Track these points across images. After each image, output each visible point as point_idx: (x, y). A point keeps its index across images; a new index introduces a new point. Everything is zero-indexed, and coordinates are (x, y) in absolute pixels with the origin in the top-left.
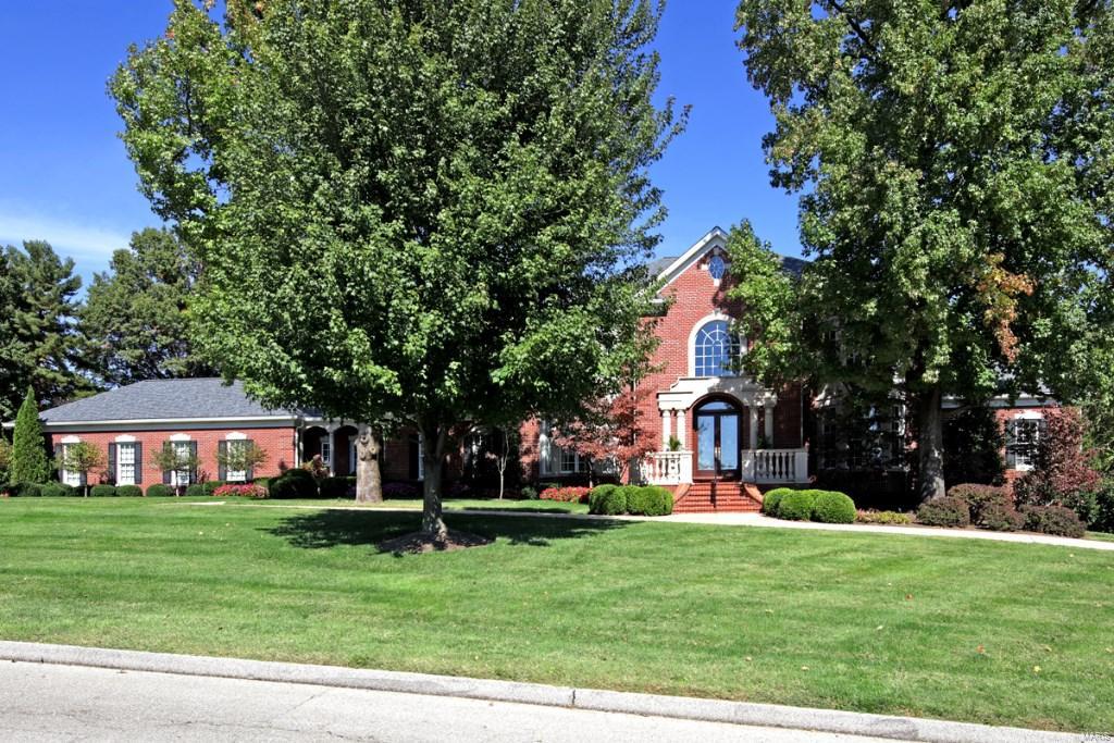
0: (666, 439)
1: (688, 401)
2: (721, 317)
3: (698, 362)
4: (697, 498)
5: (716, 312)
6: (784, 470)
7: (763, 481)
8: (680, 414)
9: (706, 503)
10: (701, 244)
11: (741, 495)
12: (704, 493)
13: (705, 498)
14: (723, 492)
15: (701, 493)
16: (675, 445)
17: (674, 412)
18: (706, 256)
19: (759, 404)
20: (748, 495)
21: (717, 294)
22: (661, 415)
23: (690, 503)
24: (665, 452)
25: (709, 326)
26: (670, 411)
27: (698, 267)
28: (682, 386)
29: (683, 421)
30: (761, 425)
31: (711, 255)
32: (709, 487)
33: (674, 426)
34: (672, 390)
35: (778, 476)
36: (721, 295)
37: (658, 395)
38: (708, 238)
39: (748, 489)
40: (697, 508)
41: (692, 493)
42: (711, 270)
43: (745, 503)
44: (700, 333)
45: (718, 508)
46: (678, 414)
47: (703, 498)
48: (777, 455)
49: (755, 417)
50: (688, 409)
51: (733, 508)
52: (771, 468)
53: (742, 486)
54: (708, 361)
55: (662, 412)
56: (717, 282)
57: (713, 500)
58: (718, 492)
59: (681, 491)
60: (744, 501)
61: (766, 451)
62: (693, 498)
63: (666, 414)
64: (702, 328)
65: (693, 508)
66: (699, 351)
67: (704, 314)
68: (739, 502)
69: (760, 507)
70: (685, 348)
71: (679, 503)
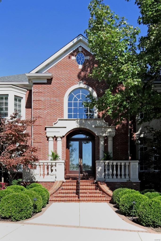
0: (50, 154)
1: (64, 132)
2: (82, 85)
3: (70, 111)
4: (67, 191)
5: (80, 83)
6: (123, 173)
7: (110, 180)
8: (59, 139)
9: (73, 195)
10: (71, 44)
11: (96, 189)
12: (71, 187)
13: (73, 191)
14: (84, 187)
15: (70, 187)
16: (55, 157)
17: (55, 138)
18: (74, 52)
19: (104, 135)
20: (101, 189)
21: (80, 73)
22: (48, 140)
23: (62, 195)
24: (49, 161)
25: (75, 91)
26: (53, 138)
27: (69, 58)
28: (60, 124)
29: (61, 144)
30: (106, 148)
31: (77, 51)
32: (75, 184)
33: (55, 146)
34: (54, 126)
35: (119, 177)
36: (83, 74)
37: (46, 128)
38: (75, 40)
39: (101, 186)
40: (66, 199)
41: (63, 187)
42: (77, 60)
43: (100, 195)
44: (70, 95)
45: (81, 198)
46: (58, 139)
47: (71, 191)
48: (119, 164)
49: (102, 143)
50: (63, 137)
51: (92, 199)
52: (115, 172)
53: (96, 183)
54: (75, 111)
55: (48, 138)
56: (80, 67)
57: (77, 193)
58: (81, 187)
59: (56, 186)
60: (99, 194)
61: (111, 161)
62: (64, 191)
63: (51, 139)
64: (72, 92)
65: (64, 199)
66: (70, 105)
67: (73, 84)
68: (96, 195)
69: (110, 199)
70: (62, 103)
71: (54, 195)
